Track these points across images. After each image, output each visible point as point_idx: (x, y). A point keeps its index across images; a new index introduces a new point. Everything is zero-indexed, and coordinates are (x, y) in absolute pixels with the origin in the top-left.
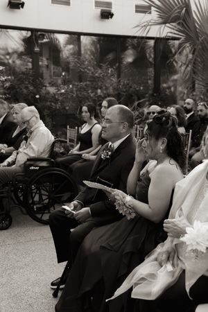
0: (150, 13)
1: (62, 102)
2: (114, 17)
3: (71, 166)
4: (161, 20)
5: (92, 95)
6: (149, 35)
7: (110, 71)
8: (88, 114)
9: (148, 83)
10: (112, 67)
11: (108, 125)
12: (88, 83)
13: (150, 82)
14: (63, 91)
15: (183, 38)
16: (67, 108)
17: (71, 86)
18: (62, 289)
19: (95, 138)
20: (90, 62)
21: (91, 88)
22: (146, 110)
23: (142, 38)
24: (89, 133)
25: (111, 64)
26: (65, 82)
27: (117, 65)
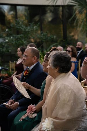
7: (35, 28)
10: (36, 25)
11: (26, 58)
12: (22, 35)
14: (7, 41)
16: (10, 51)
17: (12, 37)
20: (23, 22)
25: (36, 23)
26: (8, 35)
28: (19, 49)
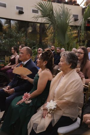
0: (38, 13)
1: (3, 46)
2: (24, 14)
3: (7, 71)
4: (42, 16)
5: (15, 44)
6: (38, 22)
7: (22, 35)
8: (14, 50)
9: (37, 40)
10: (23, 33)
11: (22, 55)
12: (14, 39)
13: (38, 39)
14: (4, 42)
15: (50, 23)
16: (5, 49)
17: (7, 40)
18: (2, 123)
19: (17, 60)
20: (14, 31)
21: (15, 41)
22: (36, 50)
23: (35, 22)
24: (14, 59)
26: (5, 38)
27: (25, 32)
28: (13, 48)
